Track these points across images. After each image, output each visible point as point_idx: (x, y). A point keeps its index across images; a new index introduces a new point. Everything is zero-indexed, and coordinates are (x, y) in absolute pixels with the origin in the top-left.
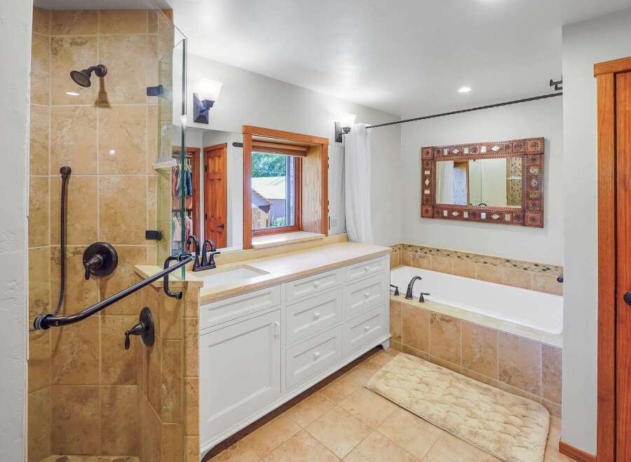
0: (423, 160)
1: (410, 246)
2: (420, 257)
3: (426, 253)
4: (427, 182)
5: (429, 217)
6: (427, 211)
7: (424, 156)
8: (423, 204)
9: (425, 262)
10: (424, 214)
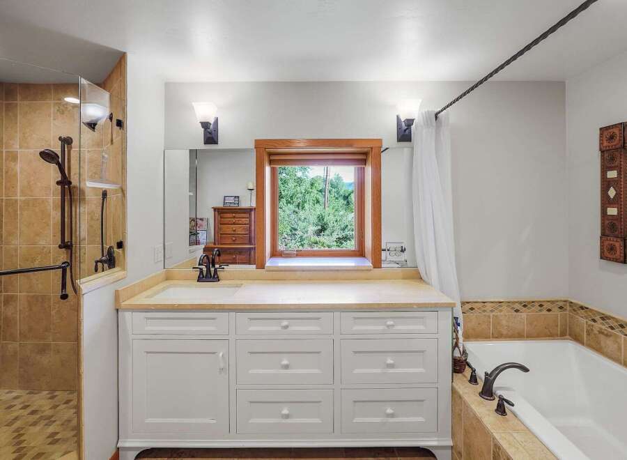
0: (602, 152)
1: (582, 308)
2: (601, 332)
3: (612, 328)
4: (612, 193)
5: (616, 260)
6: (612, 249)
7: (605, 144)
8: (603, 234)
9: (609, 344)
10: (607, 254)
